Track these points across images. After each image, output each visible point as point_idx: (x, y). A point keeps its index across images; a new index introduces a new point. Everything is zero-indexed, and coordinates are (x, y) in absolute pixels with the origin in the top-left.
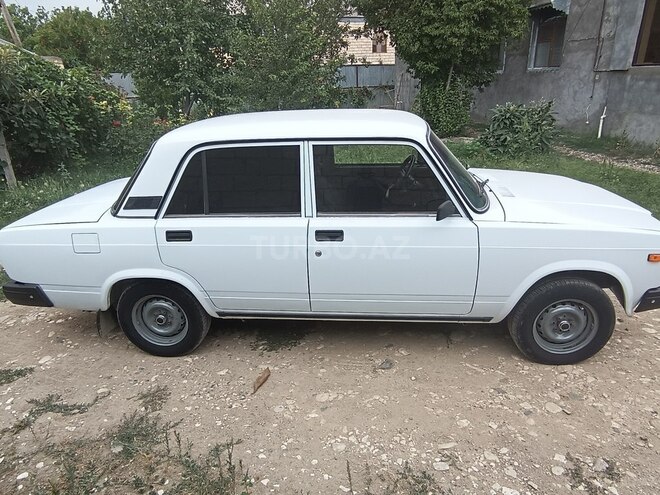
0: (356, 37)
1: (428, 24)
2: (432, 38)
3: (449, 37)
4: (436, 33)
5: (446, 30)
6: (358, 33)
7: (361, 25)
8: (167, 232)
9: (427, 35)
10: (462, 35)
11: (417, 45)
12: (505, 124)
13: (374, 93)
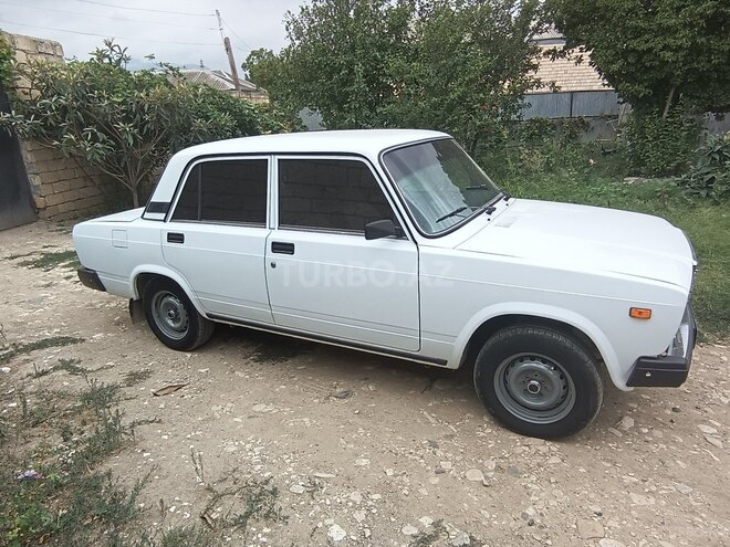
0: (553, 59)
1: (635, 38)
2: (640, 55)
3: (661, 50)
4: (644, 47)
5: (658, 43)
6: (554, 54)
7: (560, 46)
8: (169, 234)
9: (634, 50)
10: (680, 48)
11: (620, 62)
12: (714, 159)
13: (592, 124)
